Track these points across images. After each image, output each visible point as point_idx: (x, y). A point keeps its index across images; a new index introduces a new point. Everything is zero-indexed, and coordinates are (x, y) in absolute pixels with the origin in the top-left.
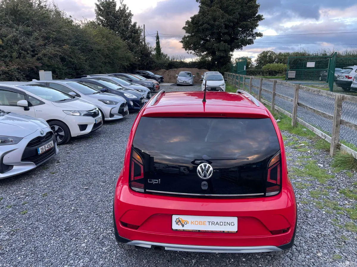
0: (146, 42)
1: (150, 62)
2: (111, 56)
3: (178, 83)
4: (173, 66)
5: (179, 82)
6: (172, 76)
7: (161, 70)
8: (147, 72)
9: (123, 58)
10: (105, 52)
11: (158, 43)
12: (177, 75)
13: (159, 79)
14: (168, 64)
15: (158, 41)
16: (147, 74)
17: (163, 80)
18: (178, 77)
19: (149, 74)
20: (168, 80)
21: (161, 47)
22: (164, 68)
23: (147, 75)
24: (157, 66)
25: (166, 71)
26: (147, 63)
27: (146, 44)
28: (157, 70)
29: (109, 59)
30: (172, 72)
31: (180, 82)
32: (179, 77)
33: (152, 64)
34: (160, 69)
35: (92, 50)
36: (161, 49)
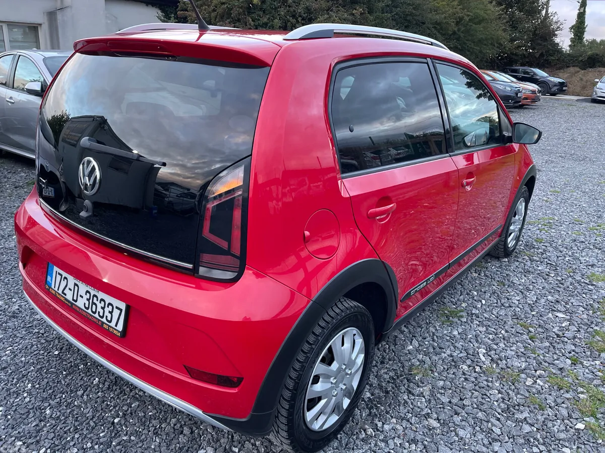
0: (550, 11)
1: (547, 51)
2: (462, 35)
3: (595, 97)
4: (599, 62)
5: (596, 94)
6: (589, 83)
7: (568, 69)
8: (532, 70)
9: (486, 39)
10: (450, 29)
11: (581, 16)
12: (597, 80)
13: (555, 86)
14: (587, 57)
15: (582, 11)
16: (532, 74)
17: (564, 88)
18: (599, 83)
19: (535, 74)
20: (578, 89)
21: (586, 24)
22: (577, 66)
23: (532, 76)
24: (563, 60)
25: (579, 72)
26: (542, 53)
27: (550, 15)
28: (560, 69)
29: (456, 42)
30: (590, 74)
31: (598, 95)
32: (599, 85)
33: (552, 56)
34: (568, 67)
35: (424, 23)
36: (585, 28)
